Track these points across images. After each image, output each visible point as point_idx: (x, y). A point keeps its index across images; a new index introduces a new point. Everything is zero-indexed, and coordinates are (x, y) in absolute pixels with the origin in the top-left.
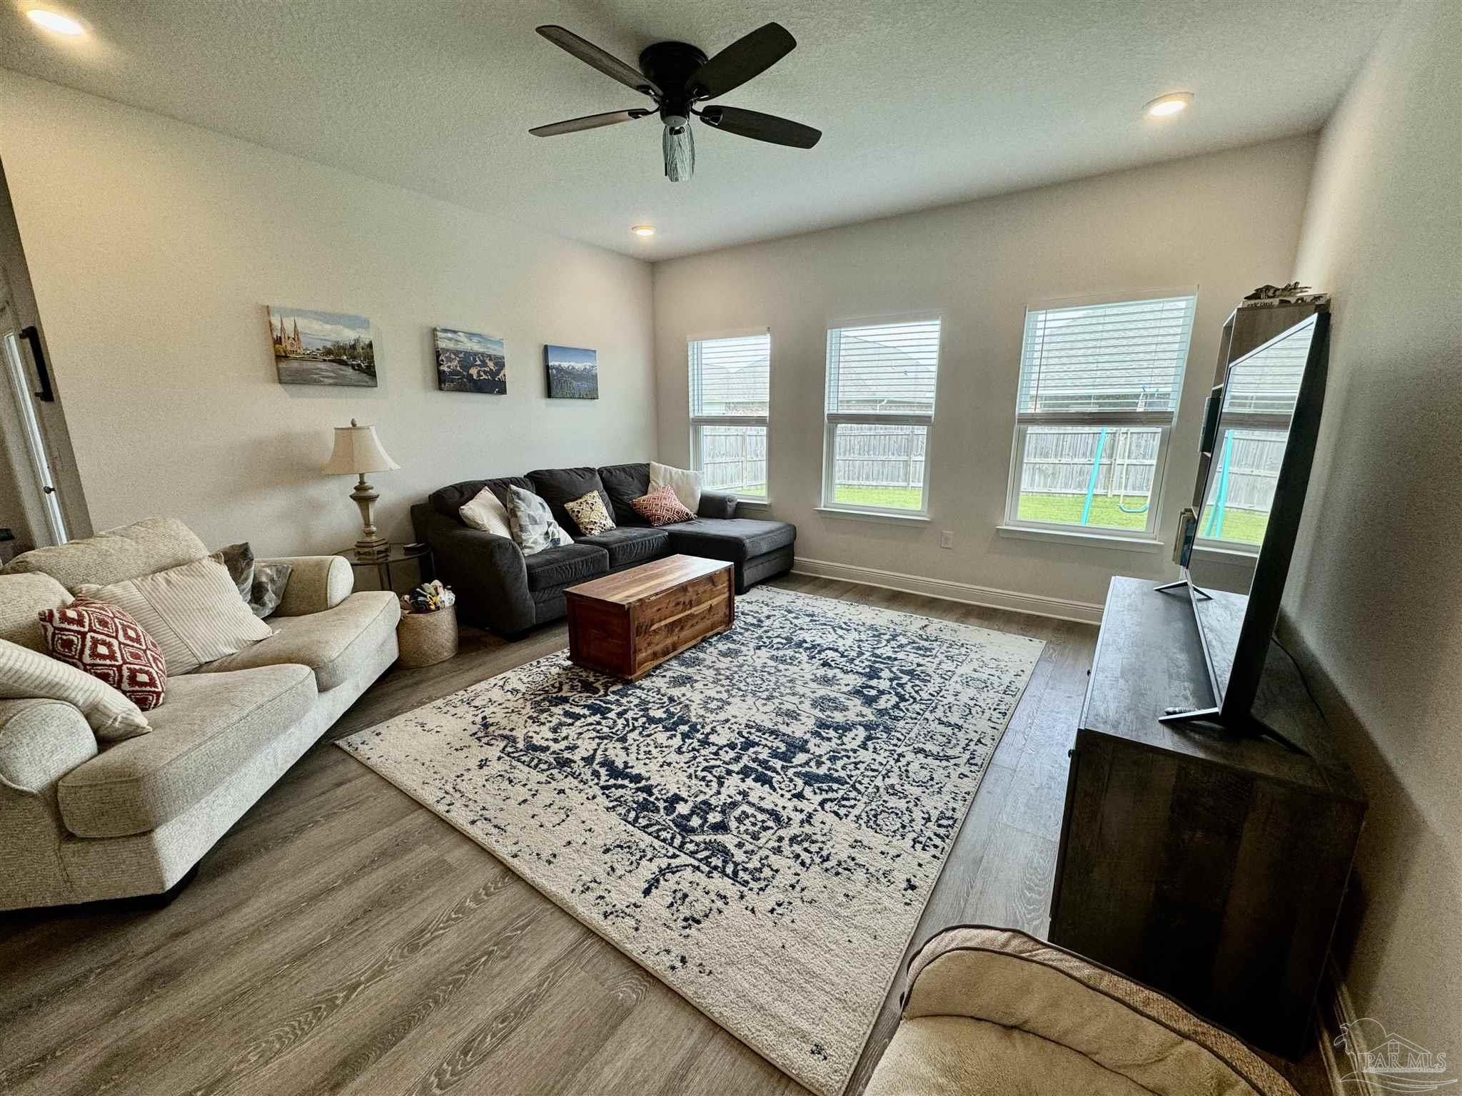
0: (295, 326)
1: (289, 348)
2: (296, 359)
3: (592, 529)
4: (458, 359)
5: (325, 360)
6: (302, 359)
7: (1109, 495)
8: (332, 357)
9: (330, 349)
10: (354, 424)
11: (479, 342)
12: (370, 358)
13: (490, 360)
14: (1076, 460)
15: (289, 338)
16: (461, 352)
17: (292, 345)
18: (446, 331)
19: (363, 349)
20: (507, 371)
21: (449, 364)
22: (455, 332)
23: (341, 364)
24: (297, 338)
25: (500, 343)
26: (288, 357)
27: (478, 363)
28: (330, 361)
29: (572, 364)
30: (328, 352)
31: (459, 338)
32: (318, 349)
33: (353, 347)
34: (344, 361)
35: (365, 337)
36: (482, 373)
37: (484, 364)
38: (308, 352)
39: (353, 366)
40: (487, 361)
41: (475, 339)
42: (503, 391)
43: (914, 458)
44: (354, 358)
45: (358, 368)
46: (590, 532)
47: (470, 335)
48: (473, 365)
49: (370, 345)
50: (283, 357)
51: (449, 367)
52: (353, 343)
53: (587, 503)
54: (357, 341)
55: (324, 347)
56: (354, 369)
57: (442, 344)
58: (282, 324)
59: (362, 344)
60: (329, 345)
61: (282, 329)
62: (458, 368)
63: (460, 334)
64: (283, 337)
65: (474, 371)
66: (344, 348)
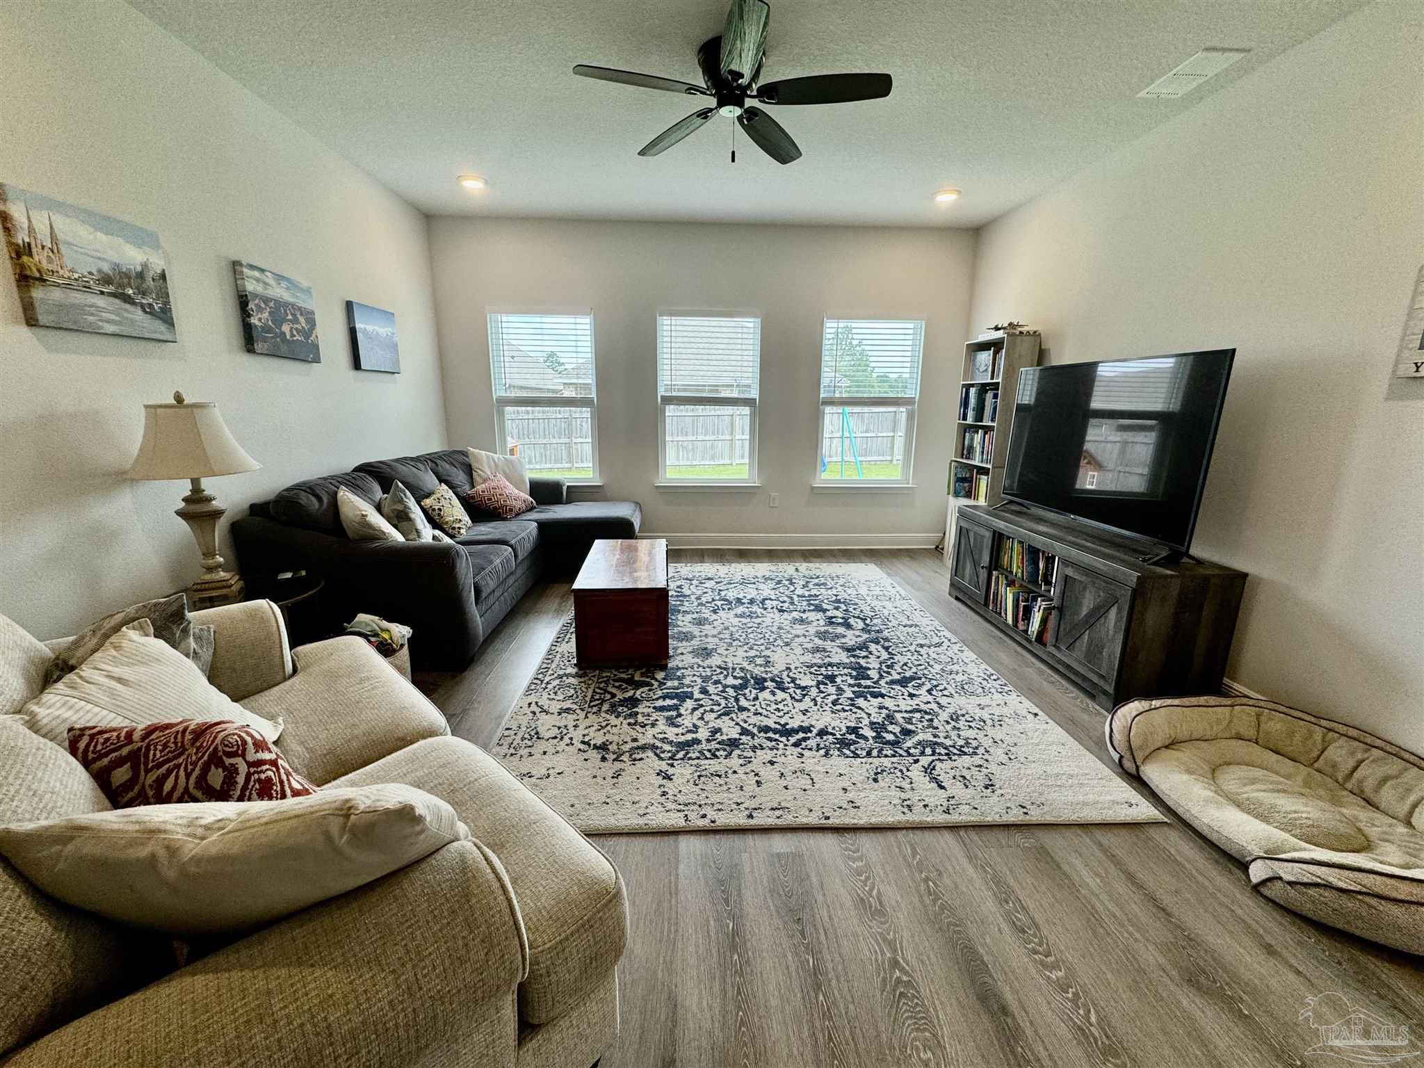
0: (51, 227)
1: (45, 265)
2: (58, 285)
3: (459, 528)
4: (268, 310)
5: (102, 293)
6: (68, 286)
7: (734, 464)
8: (111, 289)
9: (108, 275)
10: (179, 399)
11: (288, 288)
12: (164, 295)
13: (301, 314)
14: (707, 438)
15: (43, 247)
16: (272, 300)
17: (50, 260)
18: (252, 267)
19: (153, 280)
20: (319, 331)
21: (260, 316)
22: (262, 271)
23: (125, 301)
24: (55, 249)
25: (308, 291)
26: (45, 281)
27: (290, 317)
28: (110, 294)
29: (376, 328)
30: (106, 280)
31: (267, 280)
32: (90, 273)
33: (141, 275)
34: (129, 296)
35: (157, 263)
36: (295, 332)
37: (296, 321)
38: (76, 276)
39: (142, 306)
40: (298, 316)
41: (284, 284)
42: (317, 360)
43: (574, 440)
44: (144, 294)
45: (148, 310)
46: (459, 532)
47: (279, 278)
48: (285, 320)
49: (163, 276)
50: (37, 279)
51: (260, 320)
52: (139, 269)
53: (445, 499)
54: (145, 266)
55: (100, 271)
56: (145, 311)
57: (251, 286)
58: (29, 221)
59: (151, 273)
60: (106, 268)
61: (31, 230)
62: (270, 323)
63: (267, 273)
64: (33, 245)
65: (286, 328)
66: (127, 275)
